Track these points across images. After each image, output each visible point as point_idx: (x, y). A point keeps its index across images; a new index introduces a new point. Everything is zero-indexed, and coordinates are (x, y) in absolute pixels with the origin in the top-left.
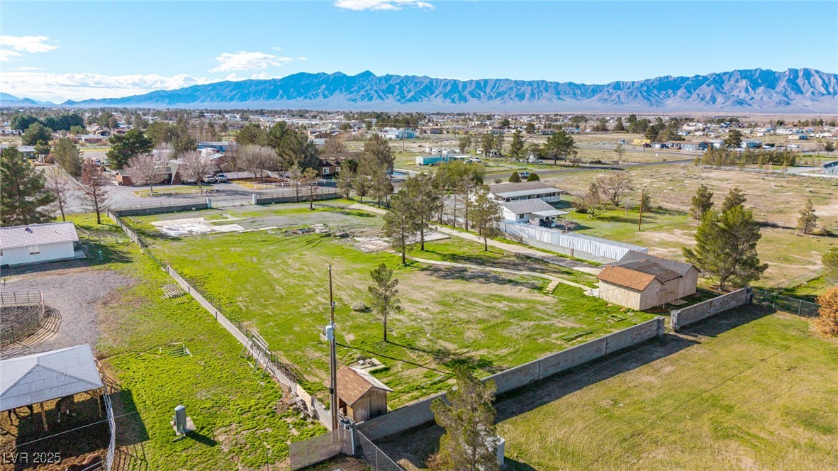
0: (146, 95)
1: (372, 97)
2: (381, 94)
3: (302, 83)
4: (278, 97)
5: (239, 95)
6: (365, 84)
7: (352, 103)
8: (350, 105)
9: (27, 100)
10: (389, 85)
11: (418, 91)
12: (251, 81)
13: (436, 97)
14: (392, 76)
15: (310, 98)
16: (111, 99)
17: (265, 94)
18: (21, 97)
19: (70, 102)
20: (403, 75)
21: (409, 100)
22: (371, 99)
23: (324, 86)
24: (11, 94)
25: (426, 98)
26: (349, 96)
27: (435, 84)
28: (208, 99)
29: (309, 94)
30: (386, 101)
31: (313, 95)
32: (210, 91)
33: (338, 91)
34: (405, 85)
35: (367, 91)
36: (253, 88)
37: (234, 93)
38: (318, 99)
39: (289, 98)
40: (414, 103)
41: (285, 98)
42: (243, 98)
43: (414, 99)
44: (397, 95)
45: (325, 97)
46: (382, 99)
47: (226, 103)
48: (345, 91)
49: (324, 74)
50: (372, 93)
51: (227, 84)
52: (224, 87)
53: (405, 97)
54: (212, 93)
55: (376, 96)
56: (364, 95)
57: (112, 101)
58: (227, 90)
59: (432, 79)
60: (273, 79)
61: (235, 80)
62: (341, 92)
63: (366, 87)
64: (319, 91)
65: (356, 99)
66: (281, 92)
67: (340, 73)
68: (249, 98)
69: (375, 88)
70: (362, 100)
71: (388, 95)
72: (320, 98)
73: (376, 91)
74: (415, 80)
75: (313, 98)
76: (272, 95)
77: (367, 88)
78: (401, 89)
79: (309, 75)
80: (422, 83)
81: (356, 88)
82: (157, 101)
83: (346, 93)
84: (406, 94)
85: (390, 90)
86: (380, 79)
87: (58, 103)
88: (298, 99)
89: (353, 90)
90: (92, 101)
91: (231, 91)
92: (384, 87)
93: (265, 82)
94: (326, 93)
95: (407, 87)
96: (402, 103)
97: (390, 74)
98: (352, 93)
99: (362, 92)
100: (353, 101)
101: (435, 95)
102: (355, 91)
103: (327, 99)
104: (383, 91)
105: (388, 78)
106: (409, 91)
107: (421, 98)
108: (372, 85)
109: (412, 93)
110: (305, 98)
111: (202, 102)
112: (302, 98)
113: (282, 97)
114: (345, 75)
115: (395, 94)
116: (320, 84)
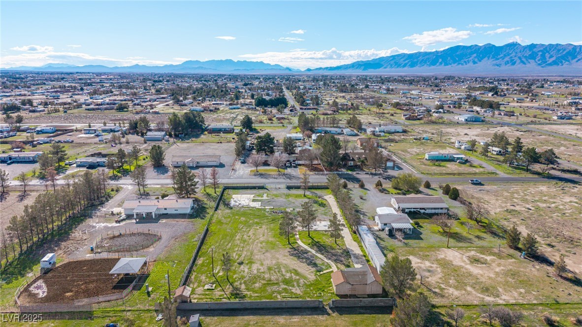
0: (351, 64)
1: (515, 63)
2: (524, 59)
3: (457, 53)
4: (438, 64)
5: (410, 63)
6: (510, 52)
7: (496, 67)
8: (495, 69)
9: (288, 69)
10: (533, 52)
11: (559, 57)
12: (420, 53)
13: (577, 61)
14: (537, 45)
15: (462, 64)
16: (331, 67)
17: (429, 62)
18: (285, 67)
19: (309, 70)
20: (547, 44)
21: (550, 64)
22: (514, 64)
23: (475, 55)
24: (281, 65)
25: (567, 63)
26: (495, 62)
27: (578, 50)
28: (389, 66)
29: (462, 61)
30: (528, 65)
31: (465, 62)
32: (390, 61)
33: (486, 58)
34: (548, 52)
35: (511, 57)
36: (421, 58)
37: (407, 61)
38: (468, 65)
39: (446, 64)
40: (555, 67)
41: (443, 64)
42: (413, 65)
43: (555, 63)
44: (539, 61)
45: (474, 63)
46: (524, 63)
47: (400, 69)
48: (492, 58)
49: (476, 45)
50: (516, 58)
51: (403, 55)
52: (400, 57)
53: (547, 62)
54: (392, 62)
55: (519, 61)
56: (508, 61)
57: (331, 69)
58: (402, 60)
59: (575, 46)
60: (436, 51)
61: (409, 53)
62: (489, 59)
63: (511, 54)
64: (471, 58)
65: (501, 64)
66: (440, 60)
67: (490, 44)
68: (417, 65)
69: (519, 55)
70: (506, 65)
71: (530, 60)
72: (471, 64)
73: (520, 58)
74: (559, 47)
75: (464, 64)
76: (434, 63)
77: (511, 56)
78: (543, 56)
79: (464, 47)
80: (565, 50)
81: (502, 55)
82: (357, 68)
83: (493, 59)
84: (548, 59)
85: (533, 57)
86: (525, 47)
87: (303, 70)
88: (453, 65)
89: (499, 57)
90: (320, 68)
91: (404, 61)
92: (528, 53)
93: (430, 53)
94: (476, 60)
95: (550, 53)
96: (542, 67)
97: (535, 43)
98: (498, 59)
99: (507, 59)
100: (497, 65)
101: (576, 60)
102: (501, 58)
103: (476, 65)
104: (526, 57)
105: (533, 46)
106: (551, 57)
107: (561, 62)
108: (516, 53)
109: (554, 59)
110: (459, 64)
111: (385, 68)
112: (456, 64)
113: (441, 63)
114: (494, 46)
115: (536, 60)
116: (471, 54)
